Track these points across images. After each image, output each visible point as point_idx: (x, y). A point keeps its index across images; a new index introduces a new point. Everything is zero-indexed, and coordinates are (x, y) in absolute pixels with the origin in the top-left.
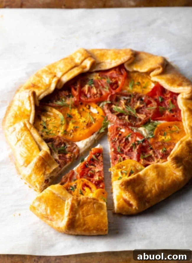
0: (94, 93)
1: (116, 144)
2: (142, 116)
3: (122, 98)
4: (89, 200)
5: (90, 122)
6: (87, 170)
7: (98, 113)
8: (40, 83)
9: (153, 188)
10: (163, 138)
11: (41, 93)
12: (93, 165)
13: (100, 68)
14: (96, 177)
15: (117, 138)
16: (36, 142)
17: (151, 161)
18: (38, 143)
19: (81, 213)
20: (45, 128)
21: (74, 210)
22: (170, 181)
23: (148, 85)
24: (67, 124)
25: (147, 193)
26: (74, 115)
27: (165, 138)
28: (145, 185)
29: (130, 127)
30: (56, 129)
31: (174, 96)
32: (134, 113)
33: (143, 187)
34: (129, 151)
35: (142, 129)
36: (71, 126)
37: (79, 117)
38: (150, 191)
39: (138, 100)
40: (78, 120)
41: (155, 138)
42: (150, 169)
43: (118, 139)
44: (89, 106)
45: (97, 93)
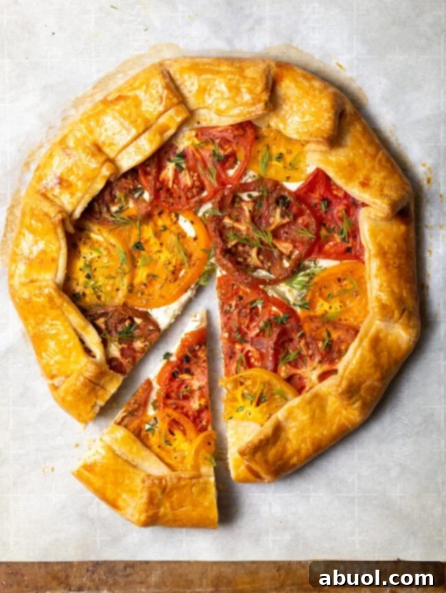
0: (186, 185)
1: (233, 318)
2: (285, 248)
3: (245, 196)
4: (183, 483)
5: (179, 262)
6: (175, 384)
7: (195, 239)
8: (73, 173)
9: (303, 446)
10: (326, 306)
12: (188, 371)
13: (199, 123)
14: (194, 403)
15: (233, 303)
16: (75, 330)
17: (300, 366)
18: (79, 330)
19: (168, 505)
20: (88, 277)
21: (156, 501)
22: (334, 428)
23: (300, 161)
24: (134, 266)
25: (291, 457)
26: (147, 241)
27: (331, 308)
28: (288, 439)
29: (261, 287)
30: (111, 282)
32: (268, 239)
33: (284, 447)
34: (258, 335)
35: (283, 287)
36: (142, 274)
37: (156, 248)
38: (298, 452)
39: (277, 203)
40: (155, 256)
41: (309, 305)
43: (237, 306)
44: (177, 216)
45: (193, 186)
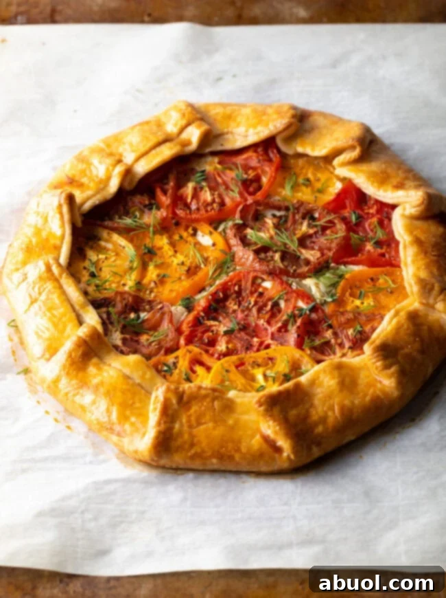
0: (205, 201)
1: (252, 315)
2: (312, 255)
3: (269, 213)
5: (194, 265)
7: (214, 245)
8: (85, 175)
9: (330, 413)
10: (358, 302)
11: (87, 198)
13: (222, 145)
15: (252, 300)
17: (327, 353)
18: (77, 307)
20: (93, 275)
22: (368, 399)
23: (328, 186)
24: (144, 267)
25: (316, 424)
26: (160, 248)
27: (362, 303)
28: (312, 405)
29: (285, 278)
30: (117, 279)
31: (386, 210)
32: (293, 246)
33: (308, 411)
34: (279, 330)
35: (309, 283)
36: (152, 273)
37: (171, 253)
38: (324, 420)
39: (304, 218)
40: (169, 261)
41: (340, 302)
42: (324, 371)
43: (256, 303)
44: (195, 231)
45: (214, 201)
